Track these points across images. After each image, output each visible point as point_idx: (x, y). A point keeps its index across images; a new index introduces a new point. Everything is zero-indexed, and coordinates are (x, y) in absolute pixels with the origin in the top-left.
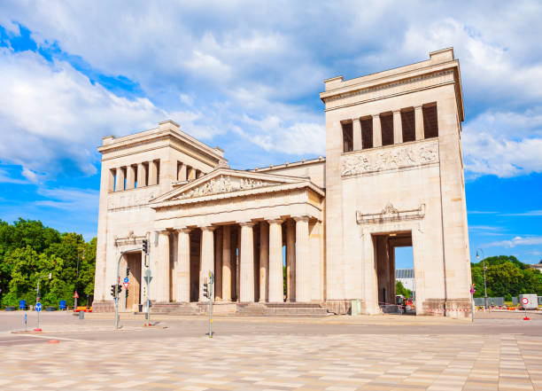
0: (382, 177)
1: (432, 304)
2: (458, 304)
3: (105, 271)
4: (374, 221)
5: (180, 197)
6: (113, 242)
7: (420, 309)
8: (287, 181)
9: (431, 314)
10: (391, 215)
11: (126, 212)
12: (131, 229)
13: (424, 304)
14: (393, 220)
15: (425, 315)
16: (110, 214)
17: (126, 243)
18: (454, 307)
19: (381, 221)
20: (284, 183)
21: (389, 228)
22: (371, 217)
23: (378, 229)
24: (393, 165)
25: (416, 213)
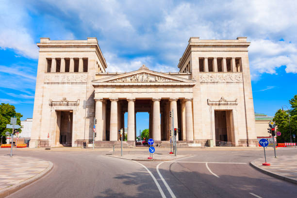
0: (219, 85)
1: (242, 141)
2: (253, 142)
3: (41, 121)
4: (216, 104)
5: (115, 81)
6: (48, 103)
7: (237, 143)
8: (184, 81)
9: (242, 146)
10: (224, 103)
11: (60, 85)
12: (65, 96)
13: (239, 141)
14: (224, 104)
15: (239, 146)
16: (46, 85)
17: (60, 105)
18: (252, 142)
19: (219, 104)
20: (182, 82)
21: (223, 108)
22: (215, 103)
23: (218, 108)
24: (224, 81)
25: (235, 102)
